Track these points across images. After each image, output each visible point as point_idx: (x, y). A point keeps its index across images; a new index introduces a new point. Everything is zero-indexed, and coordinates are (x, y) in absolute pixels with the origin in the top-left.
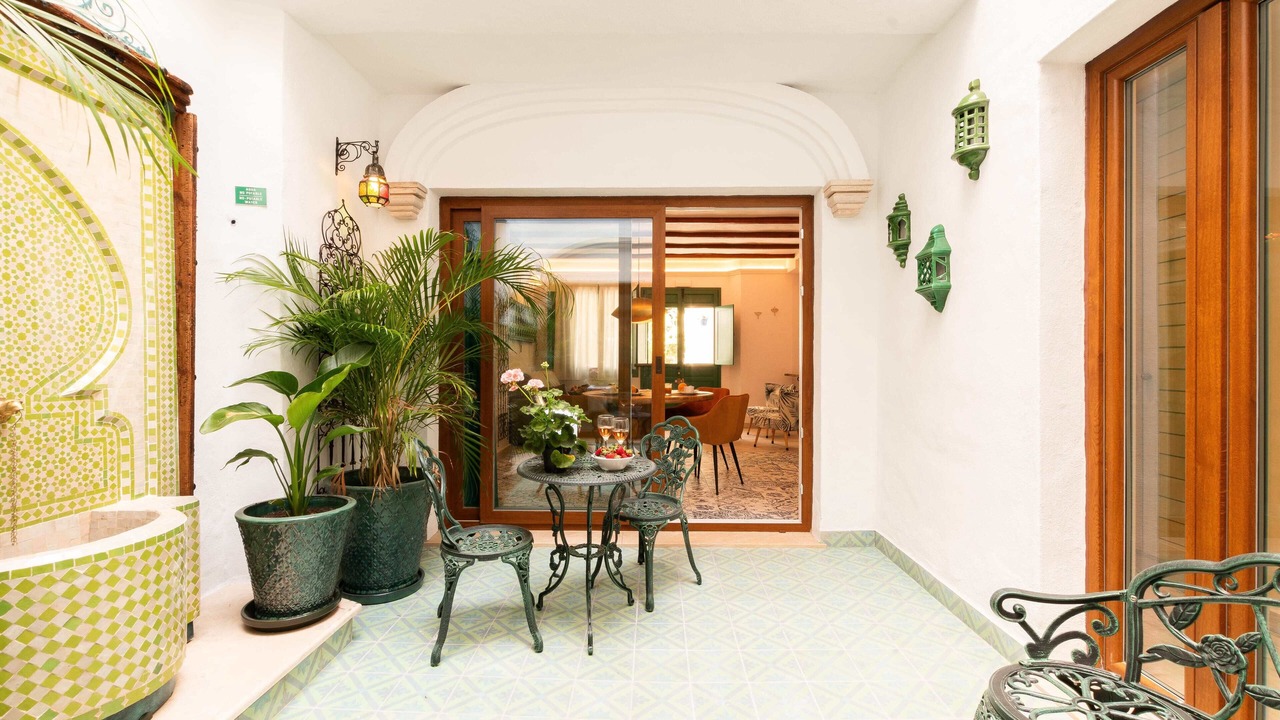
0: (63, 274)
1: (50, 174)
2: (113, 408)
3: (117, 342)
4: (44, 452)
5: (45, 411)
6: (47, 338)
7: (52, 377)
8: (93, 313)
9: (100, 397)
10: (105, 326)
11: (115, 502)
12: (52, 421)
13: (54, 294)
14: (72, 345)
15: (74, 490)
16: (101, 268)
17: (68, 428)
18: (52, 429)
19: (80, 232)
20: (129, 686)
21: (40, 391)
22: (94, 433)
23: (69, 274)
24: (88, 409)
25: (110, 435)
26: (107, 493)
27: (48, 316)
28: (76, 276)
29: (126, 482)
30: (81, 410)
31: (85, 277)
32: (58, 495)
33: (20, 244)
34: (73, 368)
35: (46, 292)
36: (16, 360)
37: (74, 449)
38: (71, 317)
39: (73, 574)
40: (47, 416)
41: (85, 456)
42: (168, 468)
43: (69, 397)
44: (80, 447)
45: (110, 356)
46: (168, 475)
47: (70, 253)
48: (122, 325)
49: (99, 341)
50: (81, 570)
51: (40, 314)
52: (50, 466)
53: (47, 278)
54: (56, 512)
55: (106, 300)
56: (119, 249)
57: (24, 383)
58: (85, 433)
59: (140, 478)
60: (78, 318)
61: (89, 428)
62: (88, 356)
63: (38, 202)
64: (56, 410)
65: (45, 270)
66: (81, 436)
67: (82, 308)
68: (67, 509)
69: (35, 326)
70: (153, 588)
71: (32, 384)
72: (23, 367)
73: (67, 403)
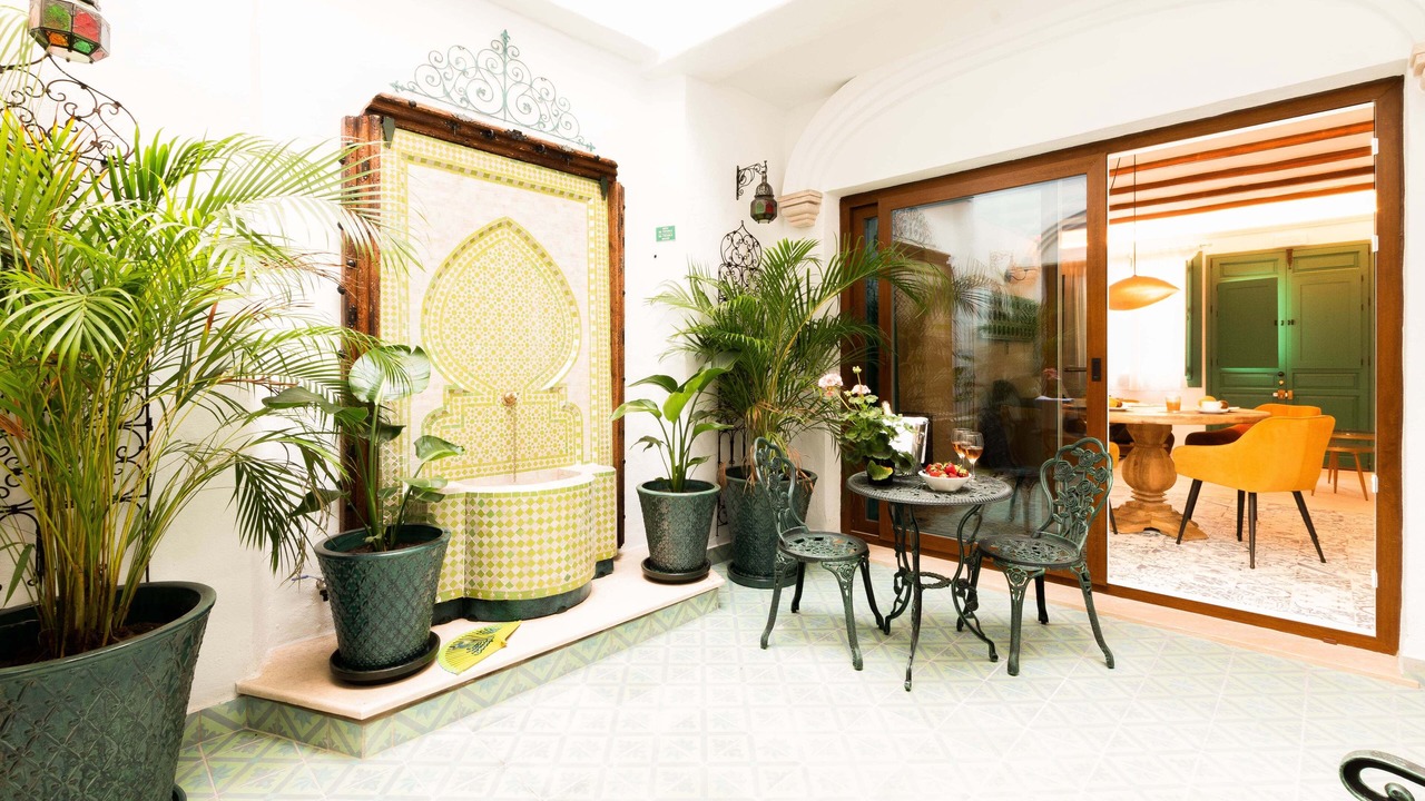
0: (542, 310)
1: (535, 246)
2: (571, 400)
3: (573, 354)
4: (532, 427)
5: (533, 400)
6: (534, 353)
7: (537, 378)
8: (559, 335)
9: (562, 392)
10: (567, 343)
11: (572, 465)
12: (537, 407)
13: (537, 324)
14: (547, 357)
15: (549, 453)
16: (564, 304)
17: (545, 411)
18: (537, 411)
19: (552, 281)
20: (550, 582)
21: (530, 387)
22: (560, 416)
23: (546, 310)
24: (556, 400)
25: (570, 418)
26: (568, 458)
27: (534, 338)
28: (550, 311)
29: (578, 452)
30: (552, 400)
31: (555, 311)
32: (540, 455)
33: (520, 294)
34: (548, 373)
35: (533, 323)
36: (517, 367)
37: (548, 426)
38: (547, 339)
39: (520, 501)
40: (534, 403)
41: (555, 431)
42: (605, 445)
43: (546, 391)
44: (552, 424)
45: (569, 363)
46: (605, 450)
47: (546, 296)
48: (576, 342)
49: (563, 355)
50: (524, 500)
51: (530, 338)
52: (535, 436)
53: (534, 314)
54: (539, 466)
55: (567, 326)
56: (574, 291)
57: (522, 382)
58: (555, 415)
59: (587, 450)
60: (551, 339)
61: (557, 413)
62: (556, 364)
63: (529, 266)
64: (539, 400)
65: (533, 309)
66: (553, 418)
67: (553, 332)
68: (545, 465)
69: (527, 345)
70: (563, 522)
71: (526, 382)
72: (522, 371)
73: (545, 395)
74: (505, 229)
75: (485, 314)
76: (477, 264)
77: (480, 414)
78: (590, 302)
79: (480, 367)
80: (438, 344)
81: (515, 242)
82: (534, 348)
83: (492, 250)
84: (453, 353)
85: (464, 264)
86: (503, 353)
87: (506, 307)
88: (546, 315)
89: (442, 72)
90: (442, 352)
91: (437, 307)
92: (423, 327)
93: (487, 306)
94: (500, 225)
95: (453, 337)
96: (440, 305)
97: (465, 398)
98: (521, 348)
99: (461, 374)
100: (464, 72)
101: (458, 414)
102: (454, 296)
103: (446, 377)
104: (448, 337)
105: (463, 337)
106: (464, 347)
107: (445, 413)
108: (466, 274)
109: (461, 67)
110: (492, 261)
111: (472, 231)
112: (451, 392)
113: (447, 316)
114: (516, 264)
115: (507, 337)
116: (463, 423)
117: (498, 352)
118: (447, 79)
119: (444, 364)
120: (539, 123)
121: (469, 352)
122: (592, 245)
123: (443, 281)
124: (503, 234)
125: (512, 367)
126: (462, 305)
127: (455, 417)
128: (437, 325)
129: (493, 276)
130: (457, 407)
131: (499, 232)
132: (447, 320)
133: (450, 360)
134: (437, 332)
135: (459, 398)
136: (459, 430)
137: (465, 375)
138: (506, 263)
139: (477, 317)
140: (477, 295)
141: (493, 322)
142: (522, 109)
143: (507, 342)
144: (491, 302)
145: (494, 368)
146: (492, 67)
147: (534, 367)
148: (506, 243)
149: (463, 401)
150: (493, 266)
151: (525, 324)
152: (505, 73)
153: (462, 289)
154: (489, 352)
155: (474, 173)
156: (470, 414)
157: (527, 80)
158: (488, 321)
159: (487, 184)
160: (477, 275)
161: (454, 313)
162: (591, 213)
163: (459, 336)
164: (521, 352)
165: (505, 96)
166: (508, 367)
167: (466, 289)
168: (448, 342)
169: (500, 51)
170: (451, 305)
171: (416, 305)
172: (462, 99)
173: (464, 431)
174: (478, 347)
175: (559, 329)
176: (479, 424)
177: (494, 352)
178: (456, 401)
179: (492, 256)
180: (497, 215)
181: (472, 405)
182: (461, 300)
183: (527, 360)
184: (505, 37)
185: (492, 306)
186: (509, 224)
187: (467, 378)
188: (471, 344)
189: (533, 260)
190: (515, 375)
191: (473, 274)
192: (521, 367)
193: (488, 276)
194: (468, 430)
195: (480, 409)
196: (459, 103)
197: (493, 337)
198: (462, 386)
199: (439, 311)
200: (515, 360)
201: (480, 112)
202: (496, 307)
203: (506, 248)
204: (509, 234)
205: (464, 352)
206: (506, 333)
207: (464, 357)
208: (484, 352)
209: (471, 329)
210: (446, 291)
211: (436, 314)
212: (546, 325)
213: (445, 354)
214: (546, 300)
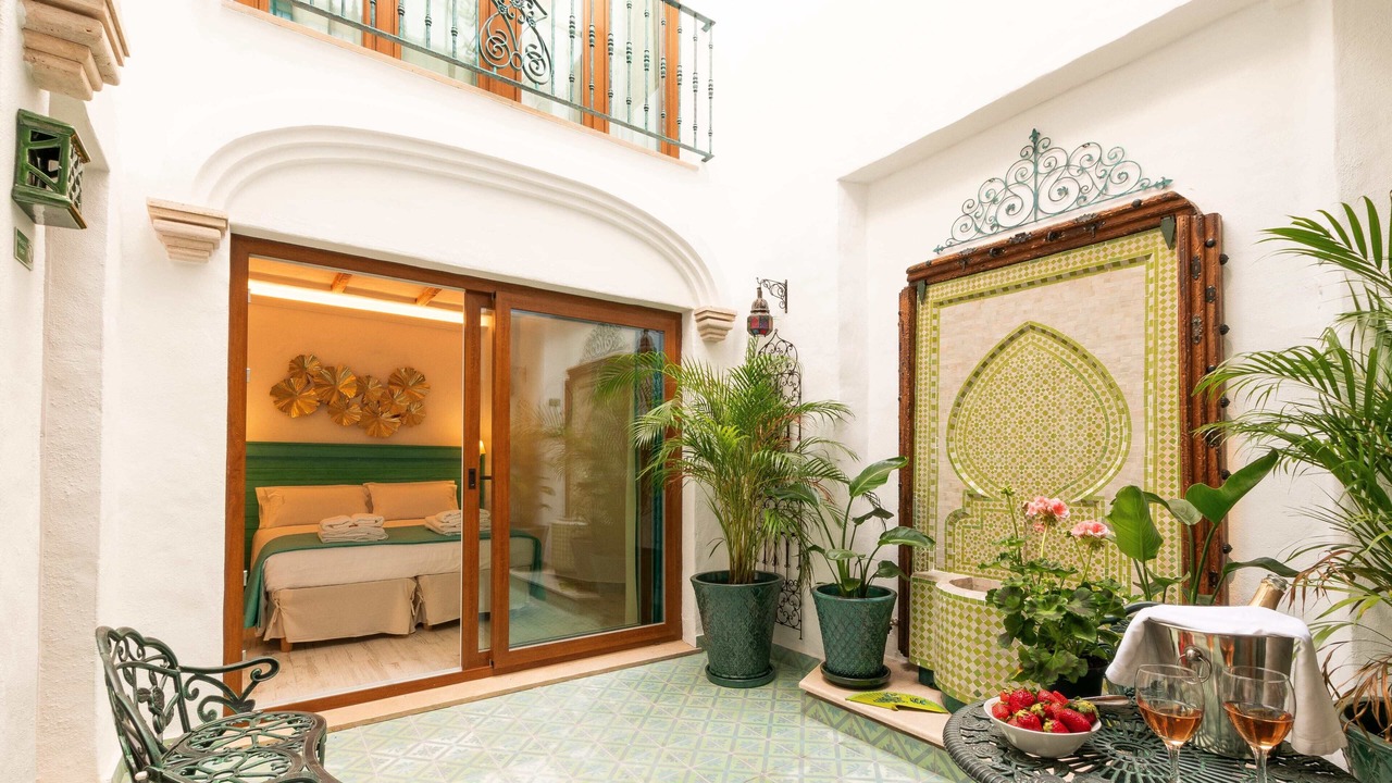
0: (1075, 411)
1: (1065, 342)
6: (1063, 460)
7: (1065, 488)
8: (1099, 439)
9: (1097, 507)
10: (1110, 448)
13: (1067, 428)
14: (1080, 465)
16: (1107, 400)
19: (1090, 376)
23: (1080, 411)
27: (1062, 444)
28: (1085, 411)
31: (1093, 411)
33: (1046, 398)
34: (1081, 482)
35: (1062, 428)
36: (1041, 475)
38: (1080, 443)
43: (1077, 504)
48: (1124, 446)
49: (1104, 461)
51: (1057, 444)
52: (1062, 552)
55: (1112, 426)
56: (1123, 383)
57: (1046, 491)
60: (1086, 444)
62: (1093, 473)
63: (1058, 365)
65: (1062, 412)
67: (1090, 435)
69: (1054, 452)
71: (1052, 493)
72: (1046, 480)
73: (1076, 508)
74: (1030, 334)
75: (1006, 423)
76: (999, 376)
77: (998, 519)
78: (1146, 392)
79: (999, 475)
80: (962, 454)
81: (1041, 344)
82: (1062, 455)
83: (1015, 359)
84: (975, 461)
85: (986, 379)
86: (1025, 460)
87: (1028, 414)
88: (1080, 416)
89: (972, 215)
90: (965, 461)
91: (962, 422)
92: (949, 440)
93: (1008, 415)
94: (1022, 332)
95: (975, 447)
96: (965, 420)
97: (985, 503)
98: (1045, 455)
99: (981, 481)
100: (994, 201)
101: (977, 516)
102: (976, 411)
103: (965, 483)
104: (971, 447)
105: (984, 446)
106: (984, 456)
107: (965, 515)
108: (988, 388)
109: (992, 196)
110: (1014, 370)
111: (992, 347)
112: (971, 496)
113: (970, 428)
114: (1041, 367)
115: (1029, 444)
116: (982, 526)
117: (1018, 460)
118: (977, 218)
119: (966, 472)
120: (1078, 199)
121: (989, 460)
122: (1151, 317)
123: (967, 398)
124: (1026, 339)
125: (1034, 476)
126: (983, 417)
127: (975, 519)
128: (962, 438)
129: (1014, 385)
130: (977, 510)
131: (1022, 339)
132: (971, 433)
133: (972, 468)
134: (962, 444)
135: (979, 503)
136: (978, 531)
137: (985, 481)
138: (1030, 368)
139: (998, 426)
140: (998, 406)
141: (1013, 430)
142: (1058, 197)
143: (1029, 449)
144: (1013, 410)
145: (1014, 475)
146: (1023, 176)
147: (1062, 475)
148: (1031, 348)
149: (982, 505)
150: (1014, 374)
151: (1051, 429)
152: (1036, 173)
153: (984, 403)
154: (1009, 460)
155: (993, 292)
156: (988, 518)
157: (1062, 162)
158: (1009, 430)
159: (1007, 296)
160: (999, 387)
161: (977, 425)
162: (1152, 273)
163: (980, 446)
164: (1045, 460)
165: (1036, 196)
166: (1030, 475)
167: (988, 402)
168: (971, 451)
169: (1031, 151)
170: (974, 418)
171: (944, 423)
172: (992, 228)
173: (983, 533)
174: (998, 456)
175: (1099, 431)
176: (998, 529)
177: (1014, 460)
178: (976, 505)
179: (1014, 365)
180: (1017, 324)
181: (991, 510)
182: (983, 413)
183: (1053, 468)
184: (1035, 135)
185: (1013, 415)
186: (1033, 328)
187: (986, 485)
188: (992, 453)
189: (1064, 357)
190: (1038, 483)
191: (994, 387)
192: (1045, 475)
193: (1009, 386)
194: (987, 533)
195: (998, 514)
196: (991, 232)
197: (1013, 445)
198: (980, 491)
199: (964, 426)
200: (1037, 468)
201: (1010, 229)
202: (1017, 415)
203: (1031, 353)
204: (1033, 338)
205: (985, 461)
206: (1029, 440)
207: (985, 465)
208: (1003, 460)
209: (991, 438)
210: (969, 407)
211: (961, 429)
212: (1080, 427)
213: (968, 462)
214: (1080, 400)
